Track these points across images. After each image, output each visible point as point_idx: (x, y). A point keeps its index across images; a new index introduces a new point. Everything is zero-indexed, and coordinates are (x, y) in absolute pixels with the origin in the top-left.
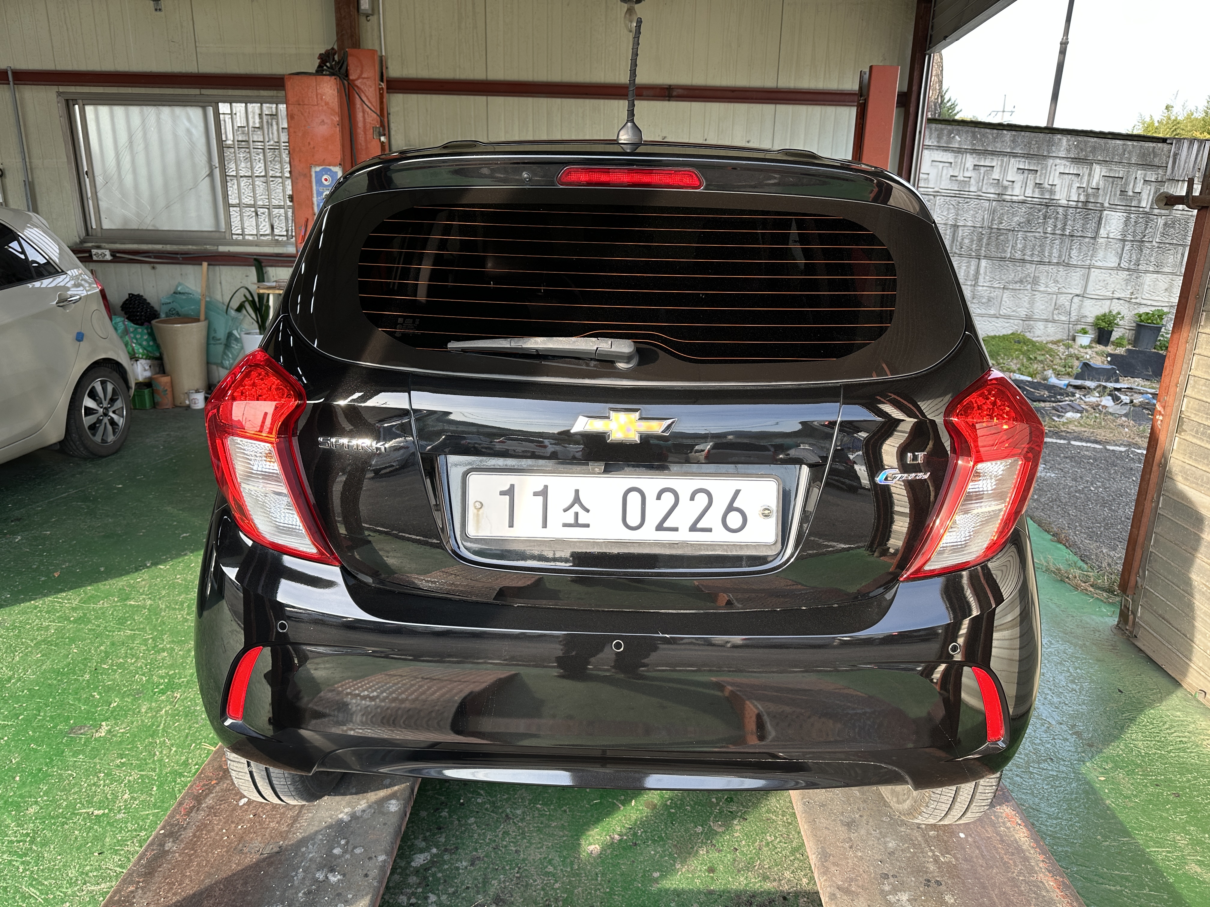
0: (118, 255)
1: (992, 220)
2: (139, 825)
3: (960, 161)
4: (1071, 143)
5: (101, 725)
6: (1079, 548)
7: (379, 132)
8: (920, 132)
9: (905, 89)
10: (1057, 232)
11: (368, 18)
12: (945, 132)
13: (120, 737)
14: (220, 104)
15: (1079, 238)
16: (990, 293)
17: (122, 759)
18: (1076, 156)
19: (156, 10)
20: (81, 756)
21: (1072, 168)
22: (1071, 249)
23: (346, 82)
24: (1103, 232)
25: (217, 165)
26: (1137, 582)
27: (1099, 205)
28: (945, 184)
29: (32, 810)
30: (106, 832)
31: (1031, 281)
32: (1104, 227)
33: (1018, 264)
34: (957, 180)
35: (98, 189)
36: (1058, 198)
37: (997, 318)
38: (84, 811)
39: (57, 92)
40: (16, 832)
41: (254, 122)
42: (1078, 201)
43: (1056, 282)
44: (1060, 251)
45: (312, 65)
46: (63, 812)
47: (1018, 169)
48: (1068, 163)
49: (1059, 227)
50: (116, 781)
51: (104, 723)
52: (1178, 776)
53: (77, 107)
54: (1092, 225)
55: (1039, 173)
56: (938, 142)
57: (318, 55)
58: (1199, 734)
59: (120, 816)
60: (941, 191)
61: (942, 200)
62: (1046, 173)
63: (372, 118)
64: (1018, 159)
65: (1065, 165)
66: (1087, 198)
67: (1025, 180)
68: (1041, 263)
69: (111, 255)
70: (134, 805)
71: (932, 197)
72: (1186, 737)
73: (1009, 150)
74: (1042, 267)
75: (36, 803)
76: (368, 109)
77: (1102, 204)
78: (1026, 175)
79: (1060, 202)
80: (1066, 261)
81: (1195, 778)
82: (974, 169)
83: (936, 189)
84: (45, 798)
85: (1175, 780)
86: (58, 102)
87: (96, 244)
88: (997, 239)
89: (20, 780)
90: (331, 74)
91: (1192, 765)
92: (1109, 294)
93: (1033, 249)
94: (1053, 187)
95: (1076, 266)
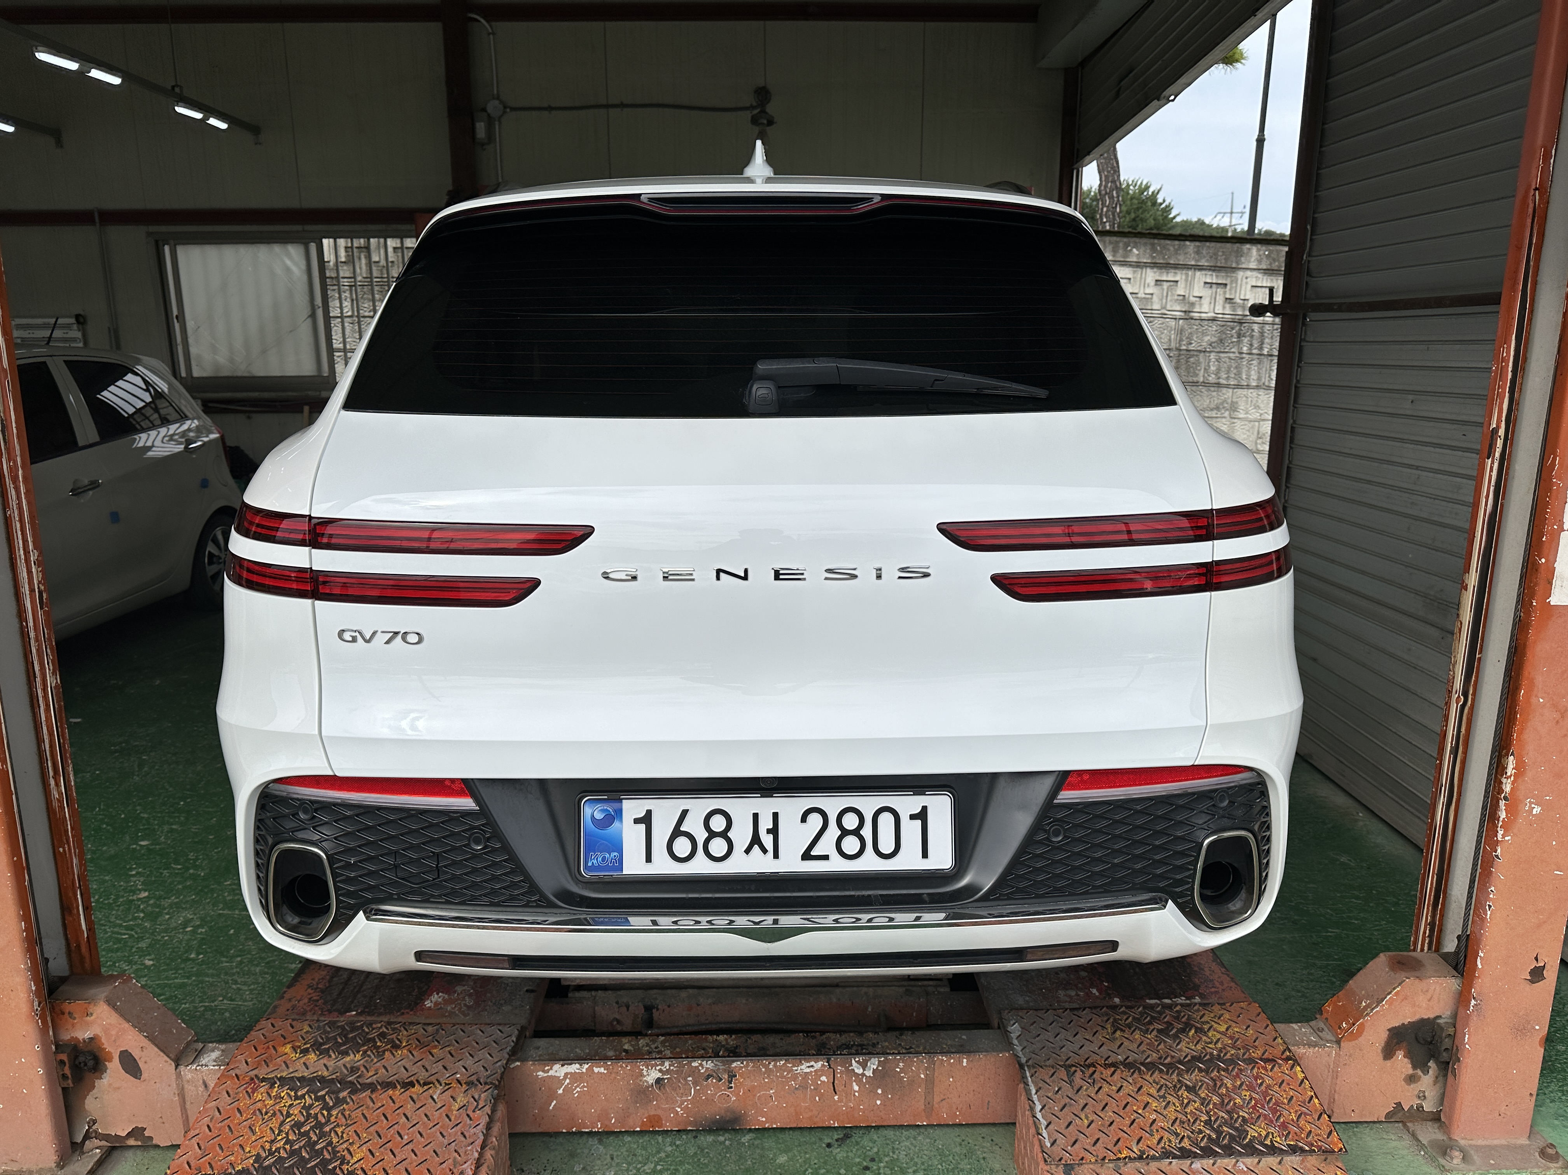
3: (1139, 276)
4: (1261, 252)
10: (1255, 351)
11: (484, 147)
12: (1121, 245)
14: (323, 240)
18: (1269, 267)
19: (257, 143)
21: (1265, 281)
22: (1271, 370)
25: (320, 305)
31: (1228, 408)
33: (1212, 389)
35: (189, 335)
39: (146, 232)
43: (1257, 407)
44: (1259, 373)
47: (1206, 283)
48: (1260, 276)
49: (1256, 346)
53: (167, 246)
55: (1228, 287)
62: (1236, 287)
64: (1204, 272)
65: (1256, 277)
67: (1214, 295)
68: (1238, 386)
73: (1193, 263)
74: (1239, 391)
80: (1267, 384)
82: (1156, 285)
86: (146, 242)
88: (1187, 362)
93: (1228, 372)
94: (1246, 302)
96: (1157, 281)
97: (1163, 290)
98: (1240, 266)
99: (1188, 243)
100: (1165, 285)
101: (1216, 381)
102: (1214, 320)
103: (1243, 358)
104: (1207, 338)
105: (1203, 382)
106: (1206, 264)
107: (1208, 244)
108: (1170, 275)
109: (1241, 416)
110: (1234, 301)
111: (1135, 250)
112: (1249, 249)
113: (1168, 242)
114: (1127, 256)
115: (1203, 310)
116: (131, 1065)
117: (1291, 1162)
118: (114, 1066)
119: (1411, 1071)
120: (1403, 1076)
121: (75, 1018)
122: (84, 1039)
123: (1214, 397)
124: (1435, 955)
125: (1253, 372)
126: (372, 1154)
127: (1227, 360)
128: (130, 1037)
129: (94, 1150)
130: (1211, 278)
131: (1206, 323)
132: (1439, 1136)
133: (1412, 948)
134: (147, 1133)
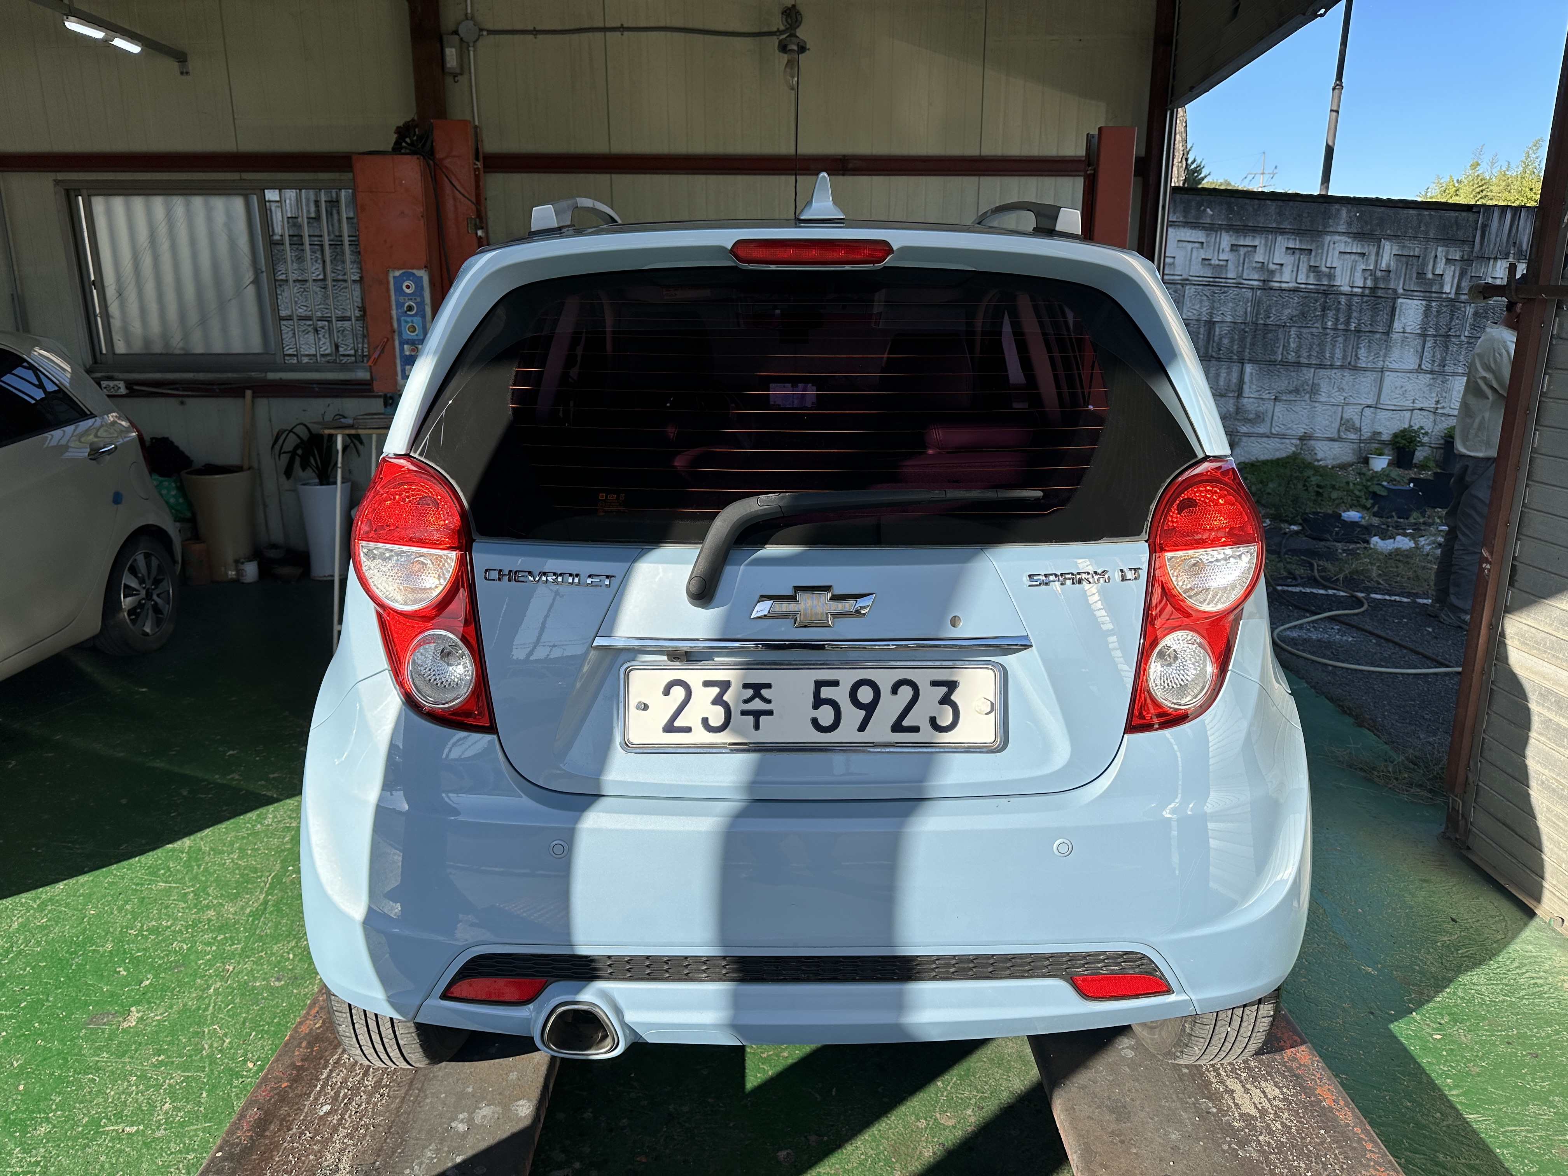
0: (136, 387)
1: (1257, 314)
2: (185, 1144)
3: (1213, 240)
4: (1352, 214)
5: (130, 1011)
6: (1390, 734)
7: (476, 224)
8: (1164, 207)
9: (1143, 153)
10: (1340, 327)
11: (456, 79)
12: (1193, 204)
13: (155, 1026)
14: (266, 191)
15: (1368, 334)
16: (1259, 406)
17: (159, 1056)
18: (1360, 231)
19: (182, 73)
20: (105, 1054)
21: (1355, 246)
22: (1358, 348)
23: (431, 162)
24: (1397, 326)
25: (264, 269)
26: (1467, 777)
27: (1390, 291)
28: (1197, 270)
29: (43, 1130)
30: (141, 1156)
31: (1309, 390)
32: (1399, 319)
33: (1292, 369)
34: (1210, 265)
35: (109, 302)
36: (1338, 284)
37: (1268, 437)
38: (112, 1128)
39: (55, 180)
40: (21, 1161)
41: (308, 212)
42: (1364, 288)
43: (1341, 389)
44: (1344, 351)
45: (388, 141)
46: (83, 1130)
47: (1287, 248)
48: (1349, 240)
49: (1342, 320)
50: (153, 1086)
51: (133, 1009)
52: (1535, 1030)
53: (80, 198)
54: (1383, 317)
55: (1313, 253)
56: (1185, 217)
57: (395, 128)
58: (1558, 973)
59: (158, 1134)
60: (1190, 278)
61: (1193, 290)
62: (1322, 253)
63: (467, 208)
64: (1286, 236)
65: (1345, 242)
66: (1376, 284)
67: (1297, 262)
68: (1321, 366)
69: (127, 388)
70: (178, 1118)
71: (1179, 287)
72: (1540, 978)
73: (1274, 225)
74: (1322, 372)
75: (47, 1120)
76: (460, 196)
77: (1395, 291)
78: (1297, 256)
79: (1342, 288)
80: (1352, 364)
81: (1557, 1032)
82: (1232, 250)
83: (1185, 277)
84: (59, 1113)
85: (1531, 1036)
86: (56, 193)
87: (107, 374)
88: (1264, 338)
89: (25, 1089)
90: (413, 153)
91: (1551, 1014)
92: (1409, 404)
93: (1310, 350)
94: (1332, 270)
95: (1365, 369)
96: (1233, 246)
97: (1239, 256)
98: (1327, 229)
100: (1242, 250)
101: (1297, 360)
105: (1282, 361)
106: (1289, 227)
108: (1247, 239)
109: (1323, 398)
110: (1318, 269)
111: (1208, 210)
112: (1338, 210)
113: (1247, 201)
114: (1200, 219)
115: (1284, 280)
123: (1293, 377)
125: (1338, 351)
127: (1310, 336)
130: (1294, 242)
131: (1287, 294)
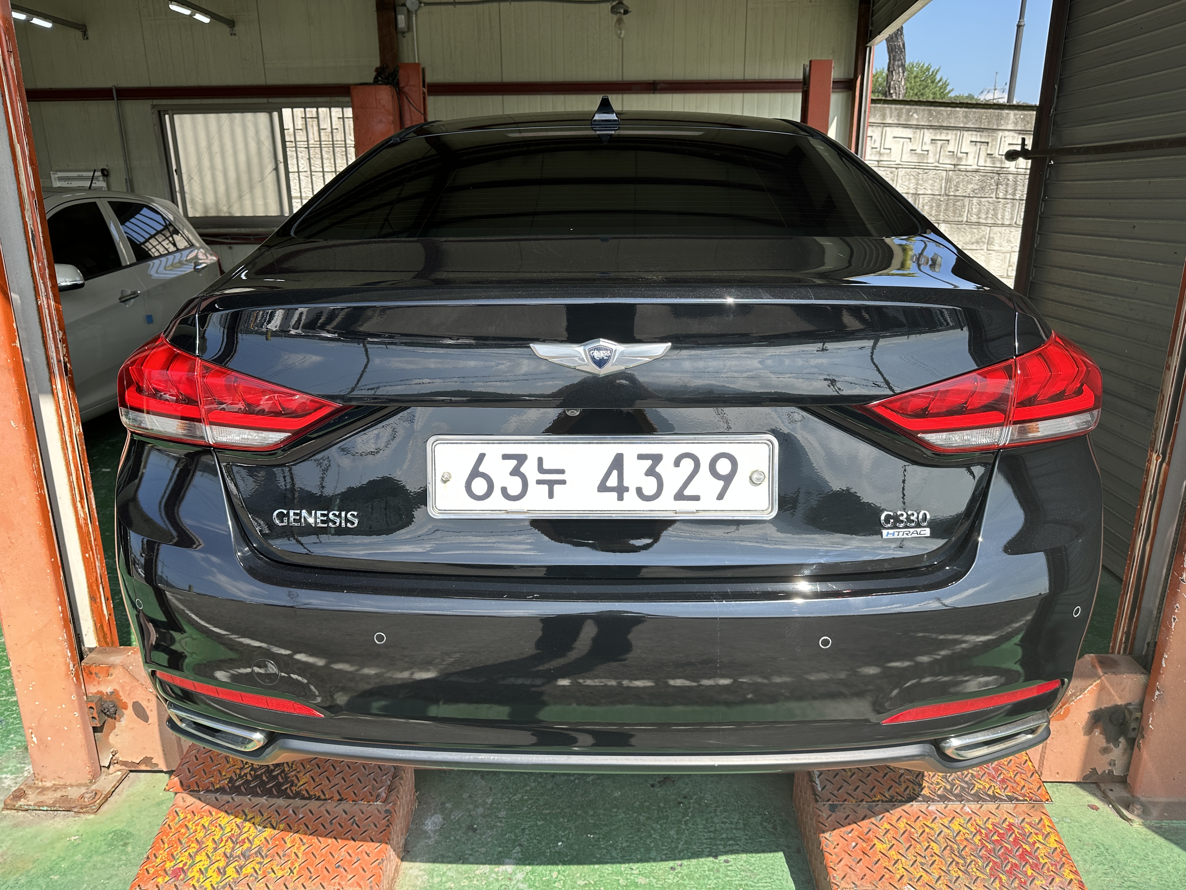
1: (949, 188)
3: (918, 136)
4: (1018, 116)
9: (852, 77)
10: (1008, 197)
11: (404, 35)
12: (904, 111)
14: (284, 110)
18: (1023, 128)
19: (232, 34)
21: (1019, 139)
23: (397, 89)
25: (282, 160)
28: (907, 157)
31: (986, 242)
33: (974, 227)
34: (916, 154)
35: (184, 183)
36: (1008, 166)
39: (151, 105)
43: (1009, 241)
44: (1012, 214)
45: (370, 77)
47: (971, 142)
49: (1010, 192)
53: (167, 116)
55: (990, 144)
56: (898, 120)
57: (374, 69)
60: (902, 163)
62: (996, 144)
63: (418, 117)
64: (970, 133)
65: (1013, 136)
67: (978, 152)
73: (962, 125)
76: (414, 110)
78: (978, 147)
79: (1010, 169)
86: (152, 114)
88: (954, 205)
90: (386, 84)
93: (987, 213)
96: (932, 140)
97: (937, 147)
98: (1000, 128)
99: (958, 109)
100: (940, 143)
101: (977, 221)
102: (977, 171)
103: (999, 202)
104: (970, 186)
105: (967, 221)
106: (972, 126)
107: (974, 110)
108: (943, 134)
109: (996, 248)
110: (993, 156)
111: (915, 115)
112: (1008, 114)
113: (943, 108)
114: (909, 120)
115: (968, 164)
116: (140, 713)
117: (1006, 808)
118: (129, 712)
119: (1105, 745)
120: (1099, 748)
121: (100, 678)
122: (107, 693)
123: (974, 233)
124: (1129, 657)
125: (1007, 214)
126: (314, 781)
127: (987, 204)
128: (139, 692)
129: (116, 772)
130: (976, 137)
131: (970, 174)
132: (1125, 794)
133: (1111, 651)
134: (154, 761)
